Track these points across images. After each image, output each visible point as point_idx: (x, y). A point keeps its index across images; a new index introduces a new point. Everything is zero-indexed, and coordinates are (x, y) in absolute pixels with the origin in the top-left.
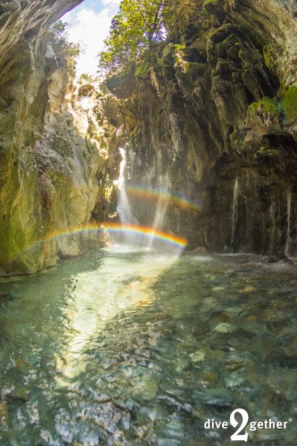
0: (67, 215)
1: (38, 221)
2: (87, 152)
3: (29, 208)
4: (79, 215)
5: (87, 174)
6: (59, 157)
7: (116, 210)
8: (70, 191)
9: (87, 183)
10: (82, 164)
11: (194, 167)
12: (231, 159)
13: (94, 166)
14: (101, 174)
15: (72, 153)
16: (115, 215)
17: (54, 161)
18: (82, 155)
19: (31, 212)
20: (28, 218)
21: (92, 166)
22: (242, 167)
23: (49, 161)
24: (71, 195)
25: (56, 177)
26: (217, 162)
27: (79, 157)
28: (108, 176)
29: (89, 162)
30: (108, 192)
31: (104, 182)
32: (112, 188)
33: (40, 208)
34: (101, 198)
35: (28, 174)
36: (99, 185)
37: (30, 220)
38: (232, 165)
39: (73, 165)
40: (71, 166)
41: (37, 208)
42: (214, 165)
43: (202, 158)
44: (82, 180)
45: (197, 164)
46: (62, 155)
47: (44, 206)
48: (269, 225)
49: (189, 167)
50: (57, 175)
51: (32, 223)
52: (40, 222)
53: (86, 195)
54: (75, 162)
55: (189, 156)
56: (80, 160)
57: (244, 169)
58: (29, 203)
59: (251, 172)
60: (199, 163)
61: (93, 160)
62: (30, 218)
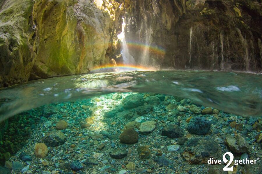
0: (92, 49)
1: (76, 45)
2: (103, 16)
3: (71, 37)
4: (100, 49)
5: (103, 27)
6: (87, 17)
7: (120, 53)
8: (94, 36)
9: (104, 32)
10: (100, 22)
11: (166, 22)
12: (188, 17)
13: (107, 24)
14: (111, 29)
15: (94, 16)
16: (120, 56)
17: (84, 19)
18: (100, 18)
19: (73, 39)
20: (71, 43)
21: (106, 23)
22: (194, 21)
23: (81, 18)
24: (95, 38)
25: (86, 27)
26: (180, 18)
27: (98, 18)
28: (115, 30)
29: (104, 21)
30: (115, 43)
31: (113, 34)
32: (117, 40)
33: (78, 38)
34: (111, 45)
35: (71, 19)
36: (110, 35)
37: (72, 44)
38: (188, 21)
39: (96, 22)
40: (94, 23)
41: (76, 38)
42: (178, 20)
43: (171, 17)
44: (101, 30)
45: (168, 19)
46: (88, 16)
47: (80, 38)
48: (211, 53)
49: (164, 22)
50: (86, 26)
51: (73, 46)
52: (78, 45)
53: (103, 38)
54: (96, 20)
55: (163, 16)
56: (99, 20)
57: (195, 23)
58: (72, 34)
59: (200, 24)
60: (169, 19)
61: (106, 21)
62: (72, 42)
